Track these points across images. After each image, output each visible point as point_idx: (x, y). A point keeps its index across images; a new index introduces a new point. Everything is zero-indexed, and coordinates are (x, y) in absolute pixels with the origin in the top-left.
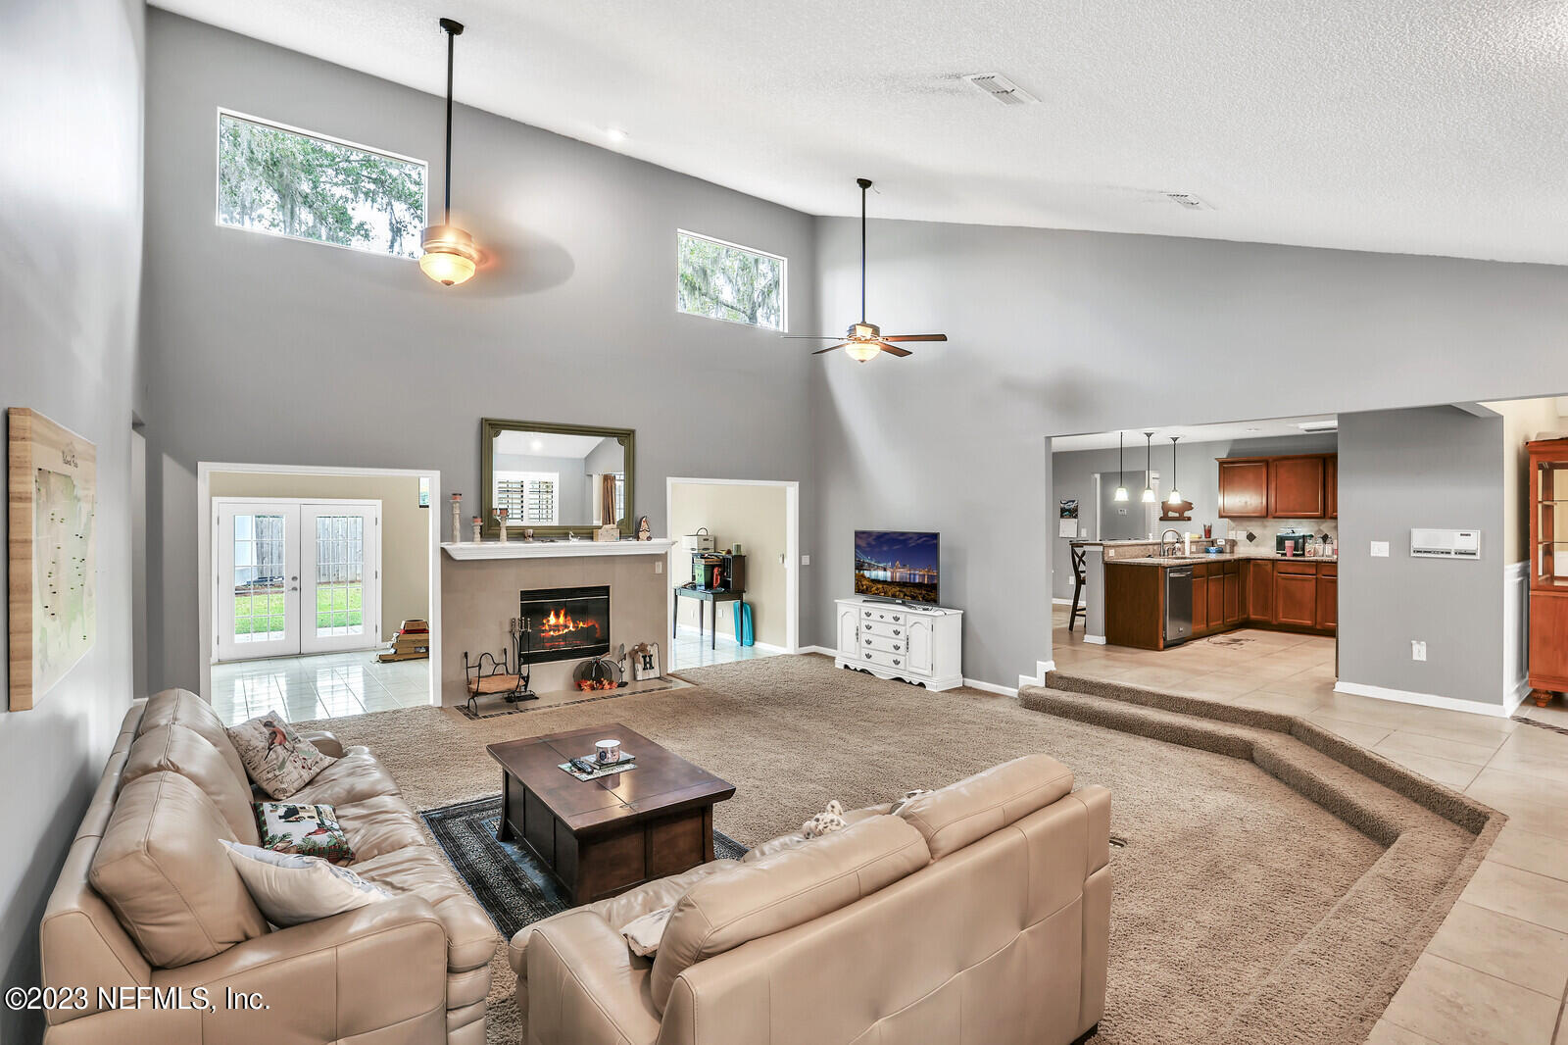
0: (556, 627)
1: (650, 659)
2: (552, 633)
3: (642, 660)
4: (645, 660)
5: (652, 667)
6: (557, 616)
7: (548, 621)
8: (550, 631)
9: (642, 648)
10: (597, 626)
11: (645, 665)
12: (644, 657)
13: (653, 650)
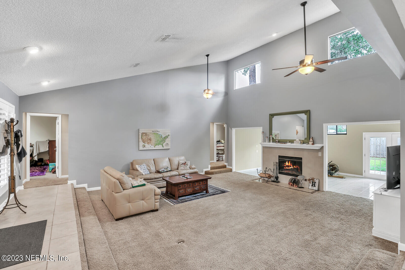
0: (288, 166)
1: (315, 184)
2: (287, 168)
3: (312, 183)
4: (313, 183)
5: (315, 186)
6: (288, 163)
7: (286, 164)
8: (286, 167)
9: (313, 179)
10: (299, 168)
11: (312, 185)
12: (313, 182)
13: (317, 181)
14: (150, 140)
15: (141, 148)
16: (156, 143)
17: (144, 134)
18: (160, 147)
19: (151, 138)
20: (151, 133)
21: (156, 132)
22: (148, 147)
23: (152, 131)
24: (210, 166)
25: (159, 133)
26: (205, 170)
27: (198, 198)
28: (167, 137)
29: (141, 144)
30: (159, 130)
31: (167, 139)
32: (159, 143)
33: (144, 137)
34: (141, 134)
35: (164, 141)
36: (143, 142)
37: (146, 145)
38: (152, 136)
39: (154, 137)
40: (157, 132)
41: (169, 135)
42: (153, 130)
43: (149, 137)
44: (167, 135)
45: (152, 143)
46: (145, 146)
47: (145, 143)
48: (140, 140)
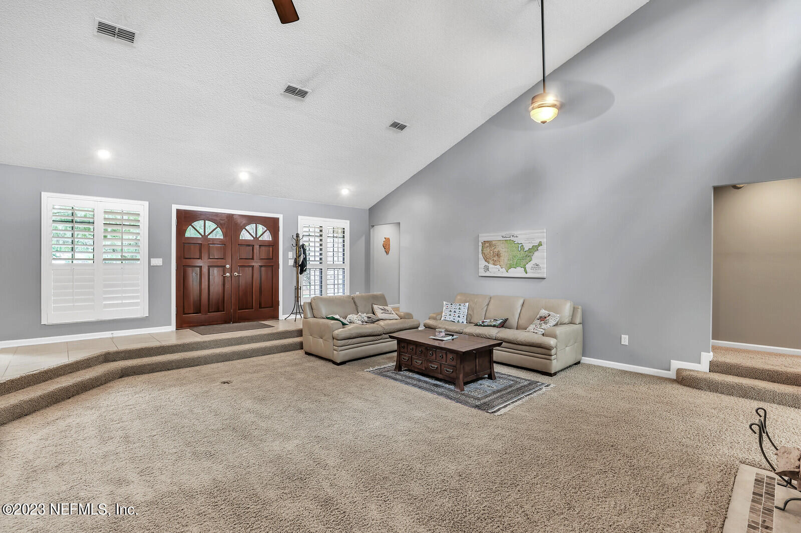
14: (498, 255)
15: (482, 273)
16: (511, 262)
17: (488, 244)
18: (518, 272)
19: (501, 252)
20: (499, 242)
21: (510, 239)
22: (494, 270)
23: (503, 237)
24: (707, 357)
25: (517, 240)
26: (676, 364)
27: (407, 383)
28: (535, 248)
29: (482, 263)
30: (516, 233)
31: (536, 253)
32: (517, 264)
33: (487, 251)
34: (482, 243)
35: (528, 258)
36: (486, 261)
37: (491, 266)
38: (501, 248)
39: (506, 250)
40: (512, 238)
41: (540, 244)
42: (504, 234)
43: (495, 250)
44: (536, 243)
45: (502, 263)
46: (488, 269)
47: (488, 262)
48: (481, 256)
